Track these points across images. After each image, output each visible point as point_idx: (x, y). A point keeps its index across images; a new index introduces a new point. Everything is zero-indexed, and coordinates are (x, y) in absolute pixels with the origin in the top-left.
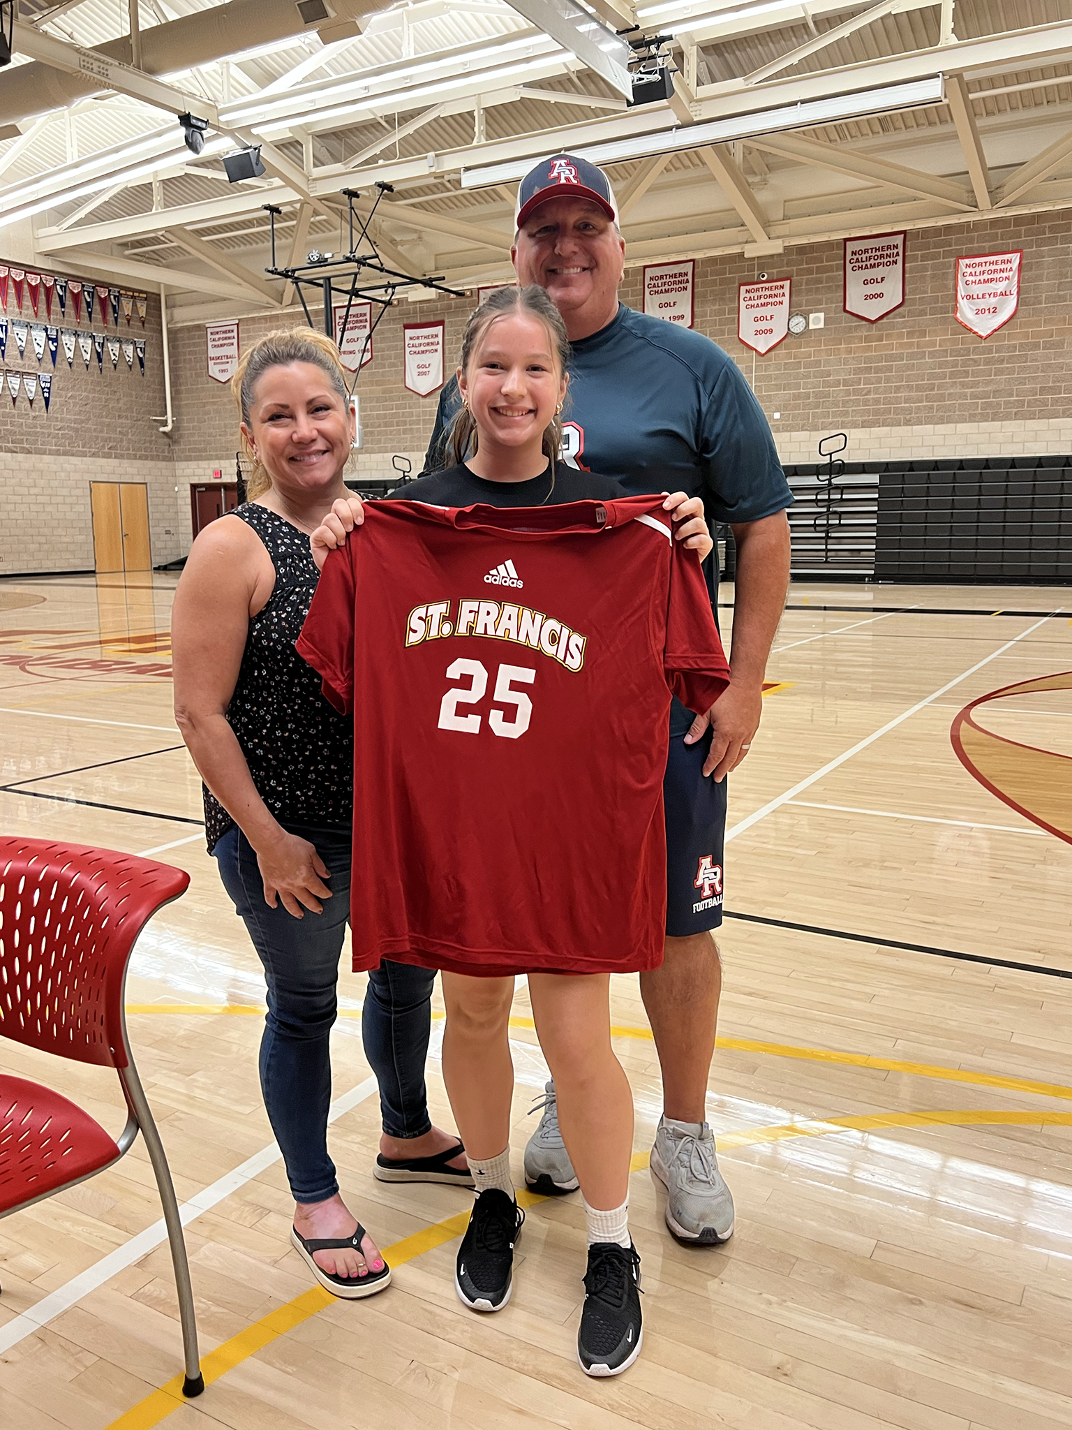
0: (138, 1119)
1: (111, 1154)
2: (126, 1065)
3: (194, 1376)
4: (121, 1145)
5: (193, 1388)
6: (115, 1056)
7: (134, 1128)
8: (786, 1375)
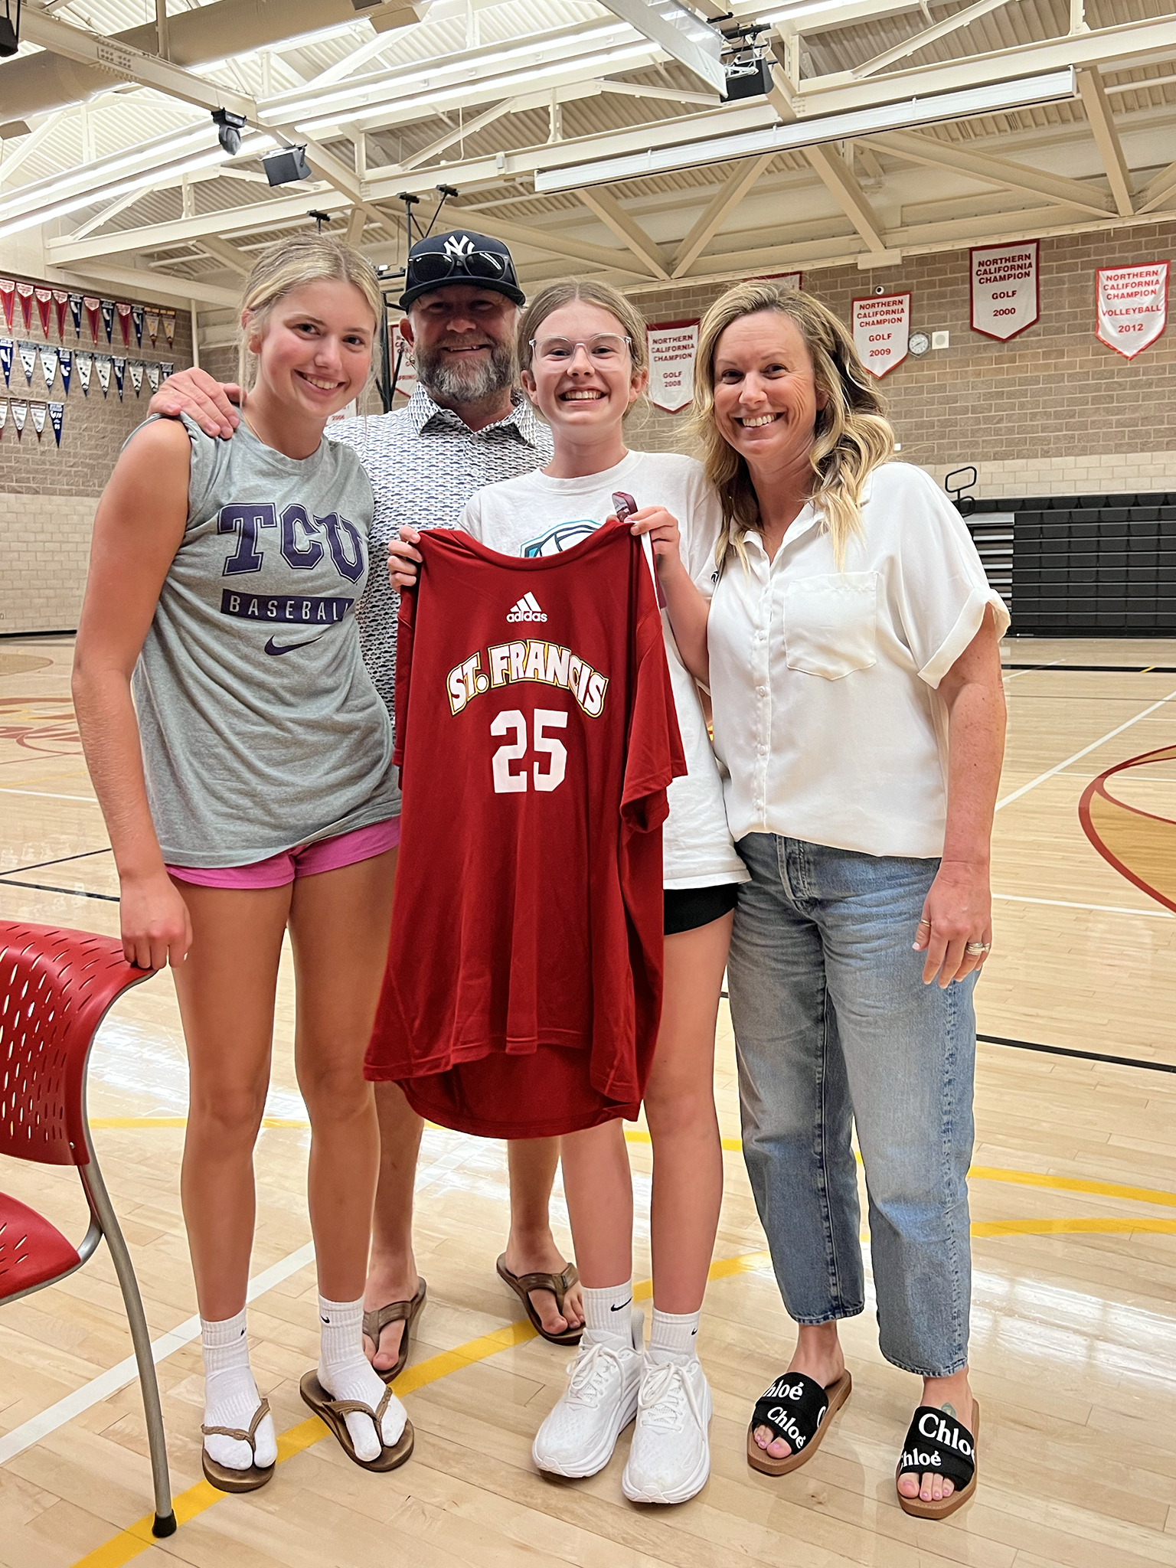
0: (100, 1224)
1: (70, 1262)
2: (87, 1162)
3: (165, 1514)
4: (82, 1252)
5: (164, 1527)
6: (74, 1152)
7: (96, 1233)
8: (820, 1503)
